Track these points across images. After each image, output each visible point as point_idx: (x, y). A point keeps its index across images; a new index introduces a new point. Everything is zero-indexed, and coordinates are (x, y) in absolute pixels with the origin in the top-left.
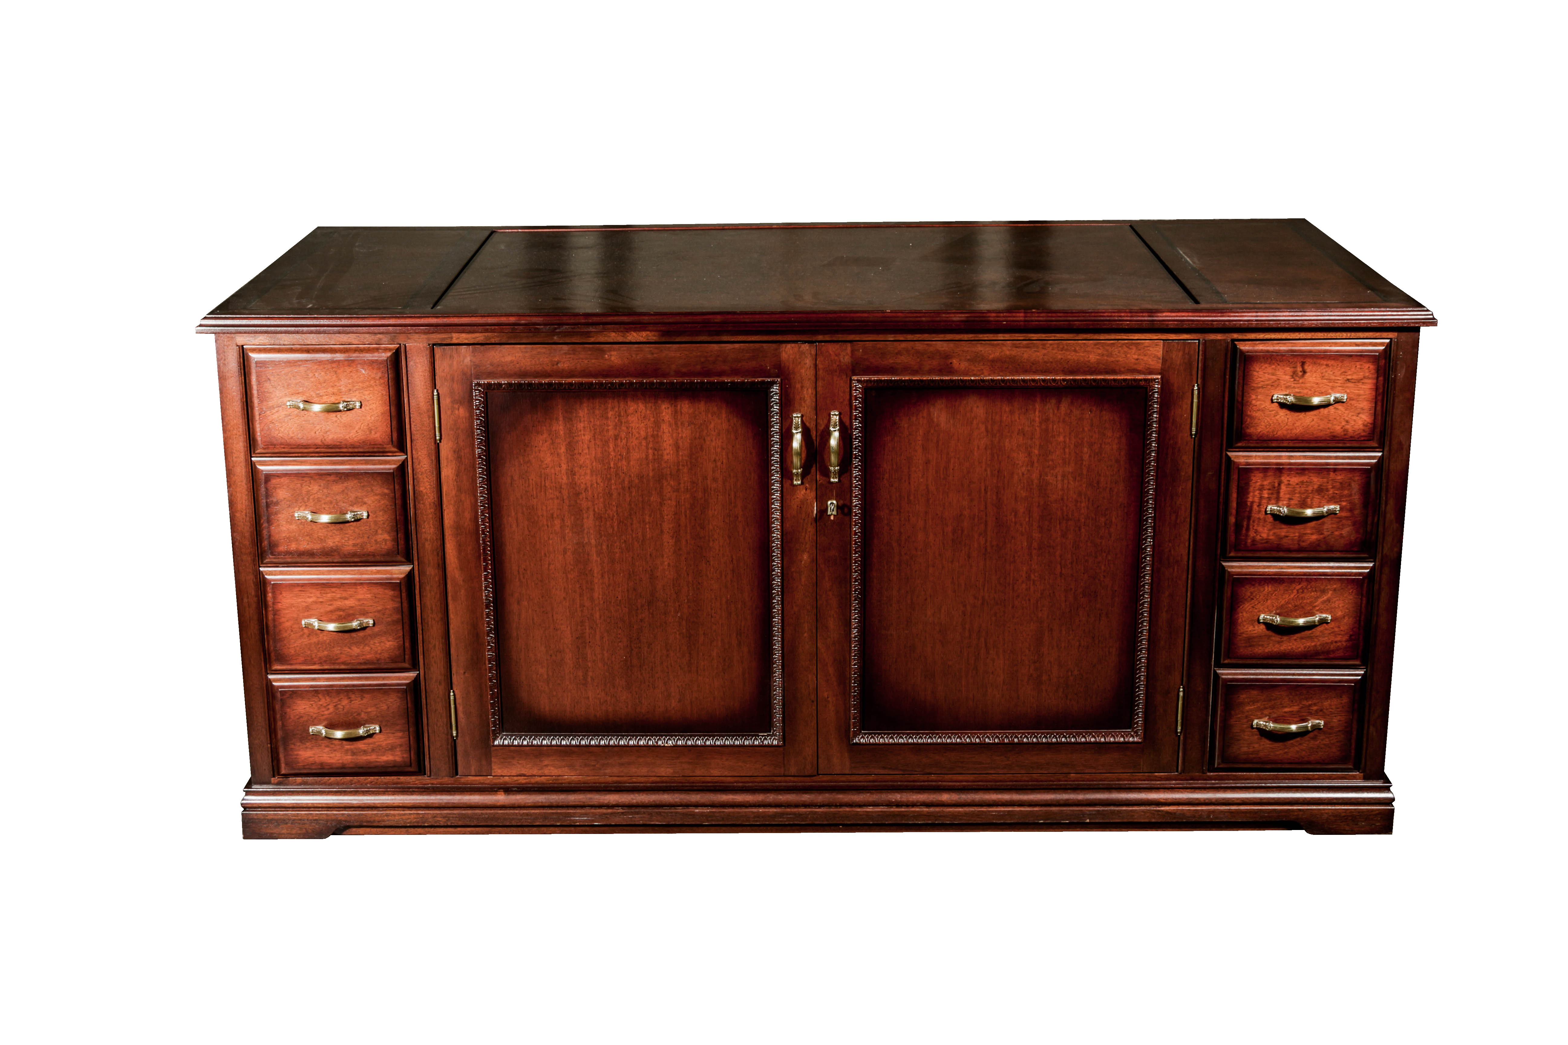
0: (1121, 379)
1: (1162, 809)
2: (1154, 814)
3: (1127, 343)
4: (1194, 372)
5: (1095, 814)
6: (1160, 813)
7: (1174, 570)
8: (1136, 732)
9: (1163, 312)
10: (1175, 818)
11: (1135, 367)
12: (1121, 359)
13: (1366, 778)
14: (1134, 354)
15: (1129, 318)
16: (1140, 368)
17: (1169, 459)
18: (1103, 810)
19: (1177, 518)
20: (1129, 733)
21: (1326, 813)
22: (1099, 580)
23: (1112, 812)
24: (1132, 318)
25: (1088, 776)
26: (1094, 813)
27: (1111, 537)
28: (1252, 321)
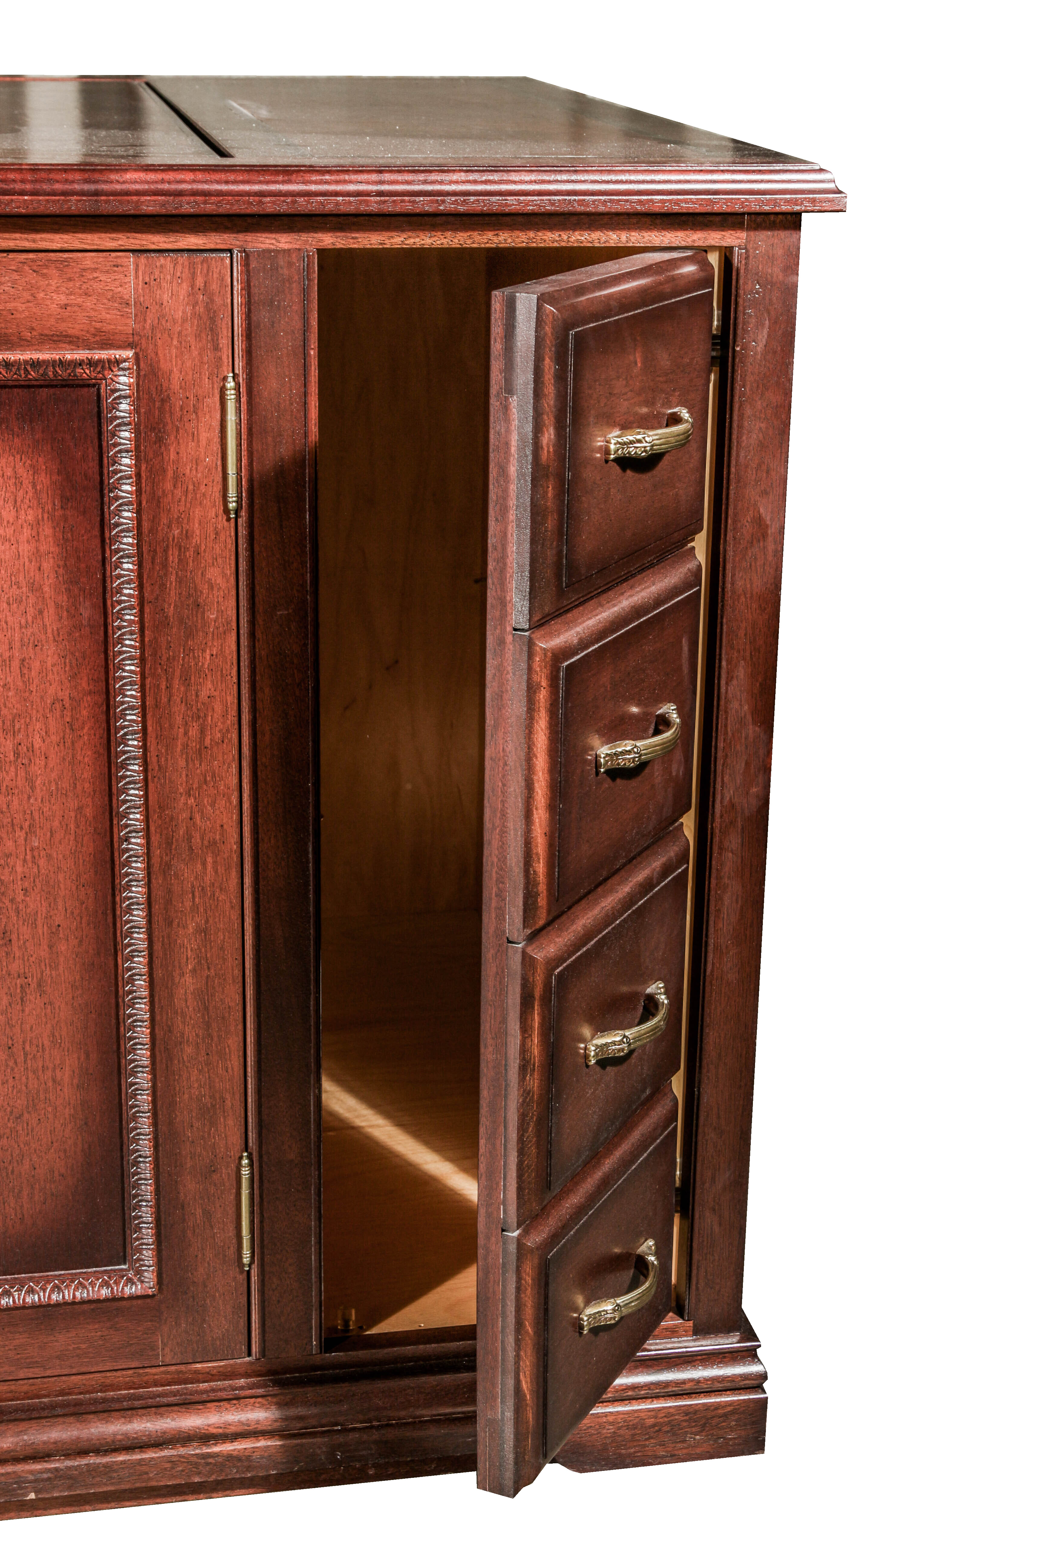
0: (26, 362)
1: (216, 1449)
2: (196, 1465)
3: (33, 261)
4: (224, 342)
5: (49, 1479)
6: (211, 1460)
7: (204, 864)
8: (139, 1272)
9: (126, 171)
10: (249, 1468)
11: (62, 327)
12: (21, 307)
13: (700, 1331)
14: (57, 291)
15: (28, 187)
16: (74, 329)
17: (173, 578)
18: (69, 1468)
19: (202, 731)
20: (121, 1274)
21: (611, 1423)
22: (12, 901)
23: (92, 1470)
24: (38, 186)
25: (23, 1387)
26: (45, 1476)
27: (33, 788)
28: (368, 194)
